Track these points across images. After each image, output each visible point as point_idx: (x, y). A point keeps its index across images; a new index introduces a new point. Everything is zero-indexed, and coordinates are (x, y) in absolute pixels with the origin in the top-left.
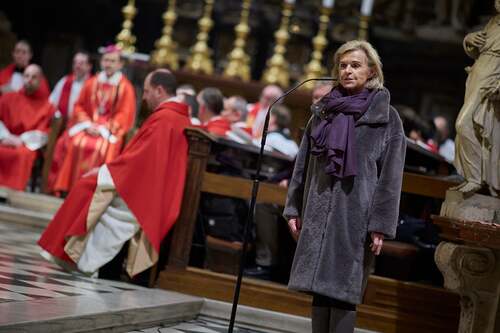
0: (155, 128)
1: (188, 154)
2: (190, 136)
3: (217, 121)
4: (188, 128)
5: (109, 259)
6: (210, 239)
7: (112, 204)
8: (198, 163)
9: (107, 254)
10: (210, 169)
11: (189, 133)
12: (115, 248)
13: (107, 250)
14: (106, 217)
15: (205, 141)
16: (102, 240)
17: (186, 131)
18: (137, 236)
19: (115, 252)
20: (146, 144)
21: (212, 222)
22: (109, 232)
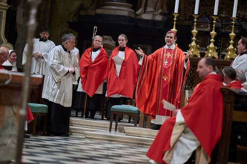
0: (205, 89)
1: (223, 101)
2: (224, 92)
3: (234, 83)
4: (222, 87)
5: (185, 161)
6: (239, 146)
7: (184, 132)
8: (229, 106)
9: (184, 158)
10: (236, 109)
11: (223, 90)
12: (188, 155)
13: (184, 156)
14: (182, 138)
15: (232, 94)
16: (181, 151)
17: (221, 89)
18: (199, 148)
19: (188, 157)
20: (200, 98)
21: (239, 137)
22: (184, 146)
